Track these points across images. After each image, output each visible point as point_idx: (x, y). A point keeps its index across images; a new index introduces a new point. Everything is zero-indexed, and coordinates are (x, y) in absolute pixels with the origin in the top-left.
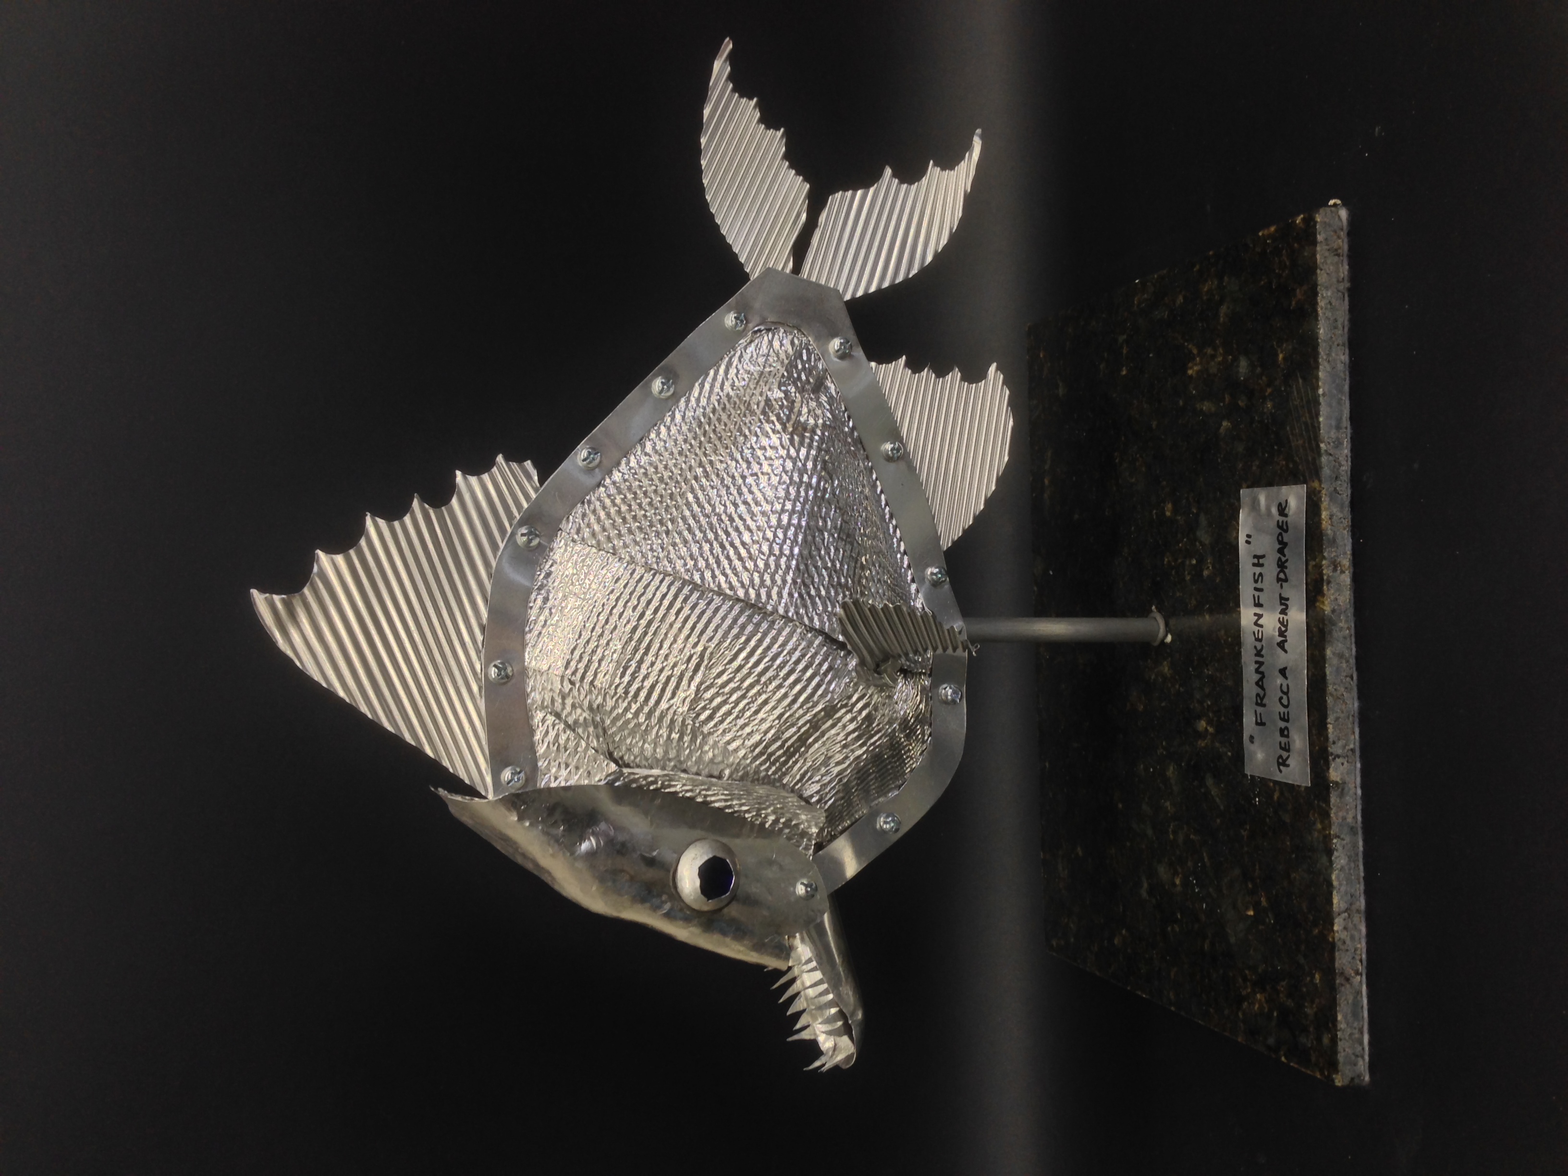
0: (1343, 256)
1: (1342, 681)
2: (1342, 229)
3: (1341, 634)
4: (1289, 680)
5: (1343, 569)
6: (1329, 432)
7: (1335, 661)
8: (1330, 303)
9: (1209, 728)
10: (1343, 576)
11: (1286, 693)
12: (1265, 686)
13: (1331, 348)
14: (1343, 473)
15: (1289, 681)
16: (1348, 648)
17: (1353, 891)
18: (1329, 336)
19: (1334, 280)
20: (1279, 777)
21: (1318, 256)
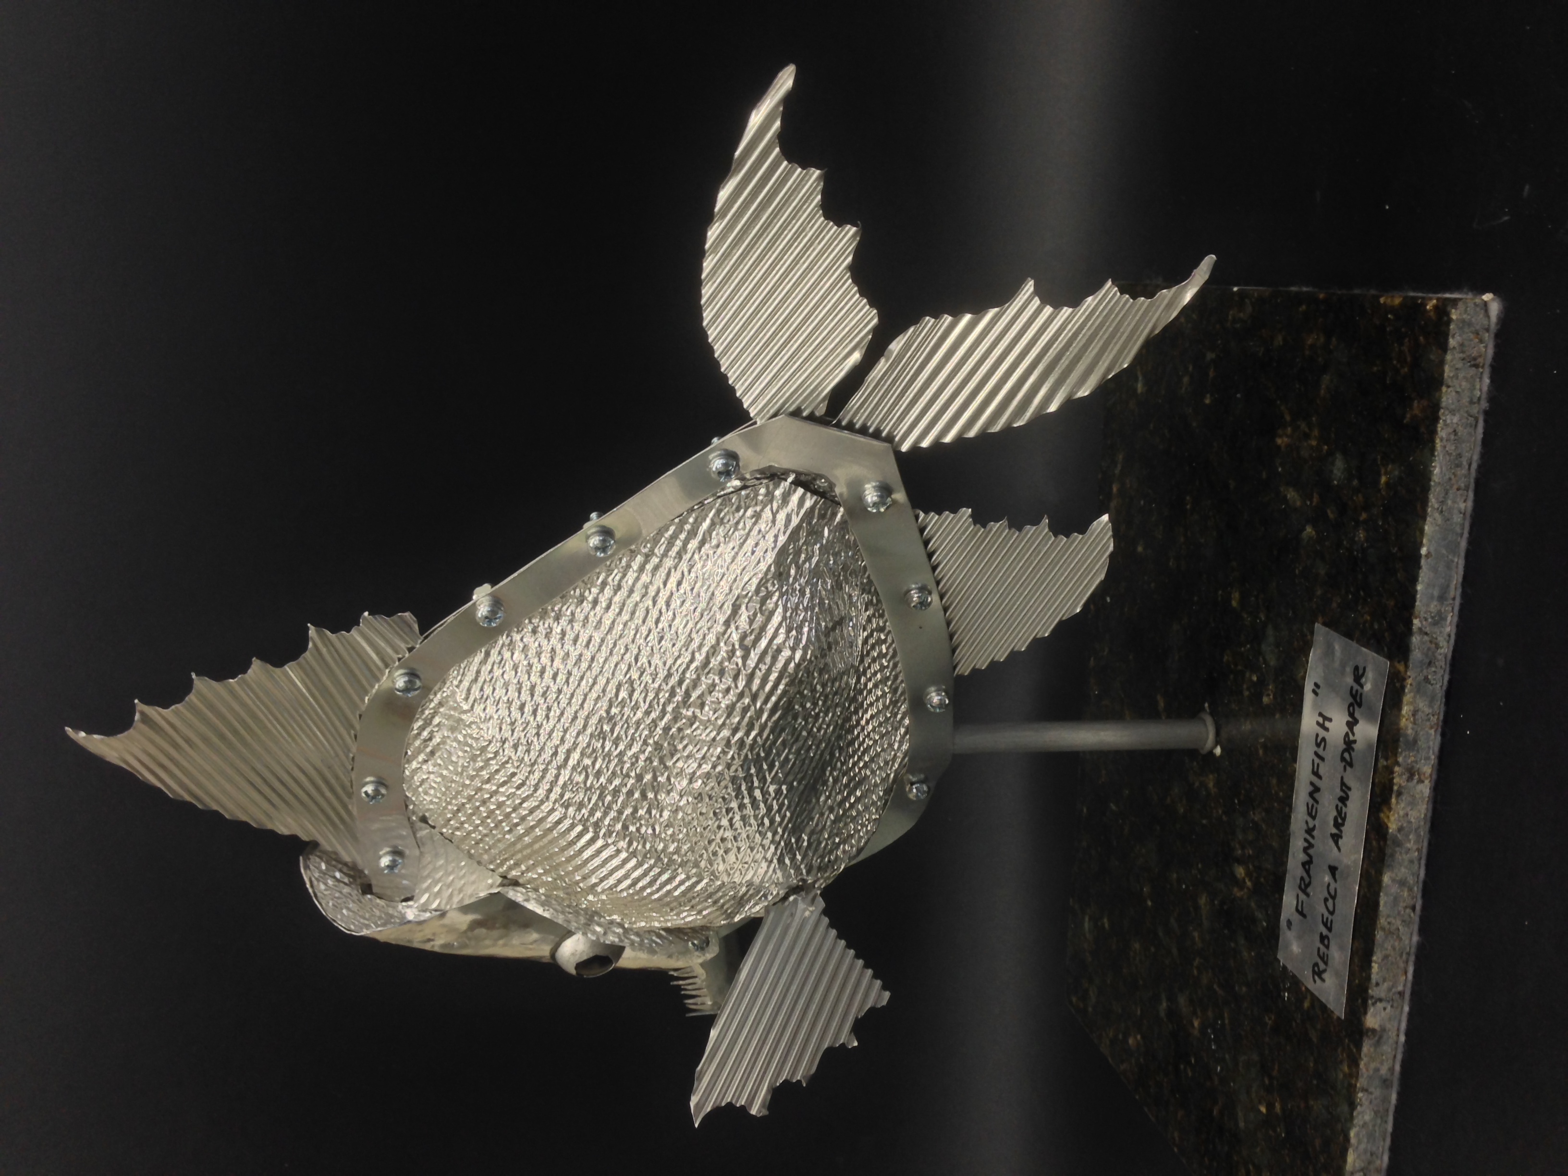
0: (1483, 367)
1: (1399, 913)
2: (1487, 330)
3: (1406, 857)
4: (1338, 882)
5: (1422, 777)
6: (1428, 605)
7: (1394, 889)
8: (1455, 432)
9: (1247, 880)
10: (1420, 787)
11: (1334, 898)
12: (1311, 873)
13: (1447, 494)
14: (1440, 657)
15: (1338, 885)
16: (1413, 875)
17: (1374, 1149)
18: (1447, 477)
19: (1465, 400)
20: (1311, 985)
21: (1447, 368)
